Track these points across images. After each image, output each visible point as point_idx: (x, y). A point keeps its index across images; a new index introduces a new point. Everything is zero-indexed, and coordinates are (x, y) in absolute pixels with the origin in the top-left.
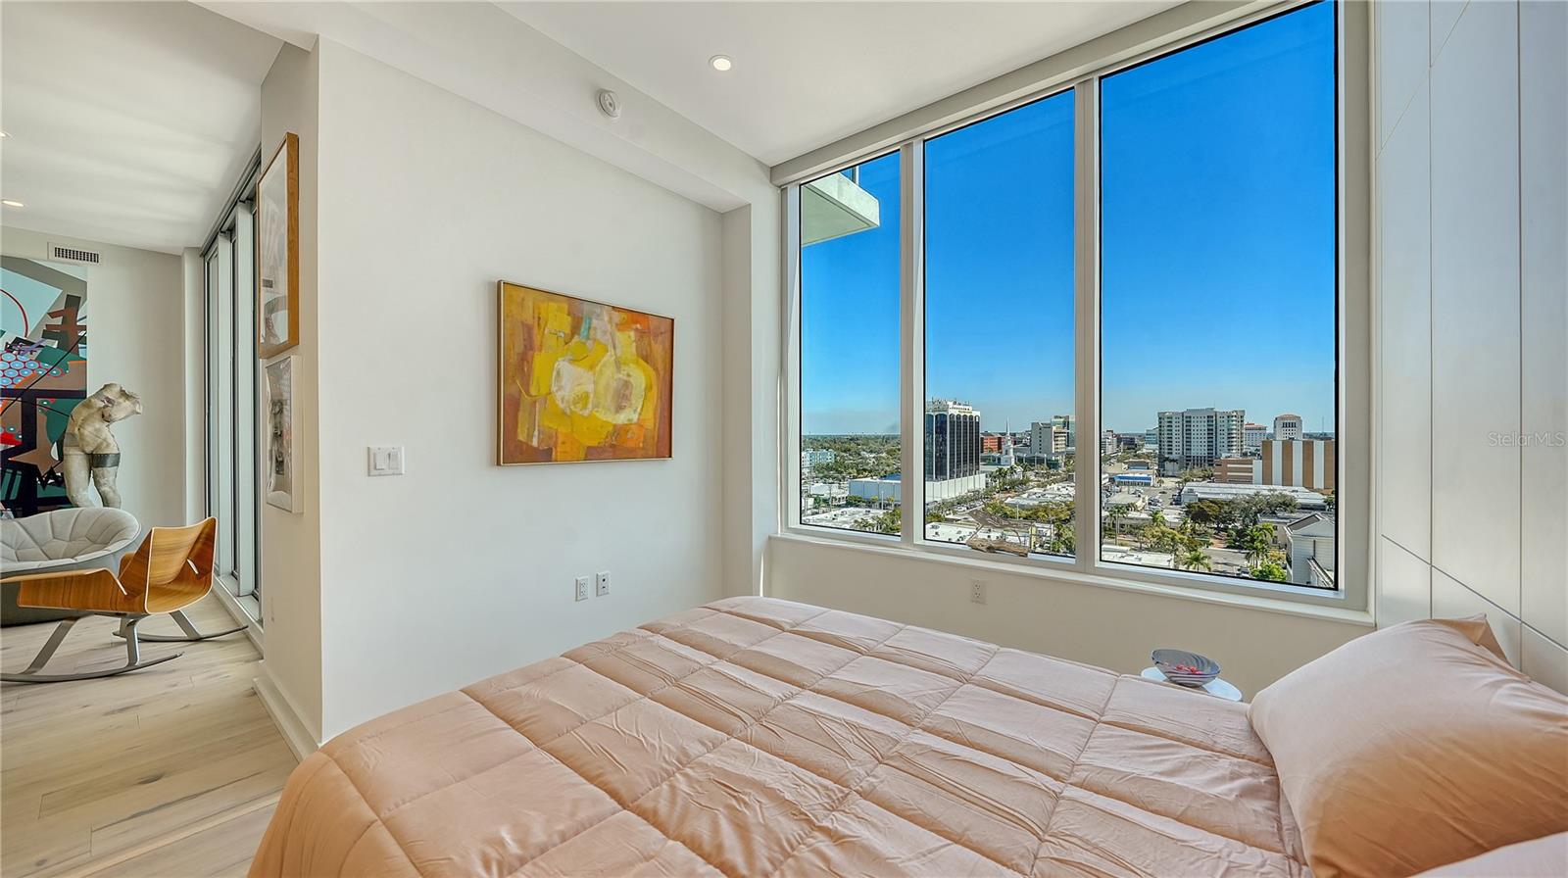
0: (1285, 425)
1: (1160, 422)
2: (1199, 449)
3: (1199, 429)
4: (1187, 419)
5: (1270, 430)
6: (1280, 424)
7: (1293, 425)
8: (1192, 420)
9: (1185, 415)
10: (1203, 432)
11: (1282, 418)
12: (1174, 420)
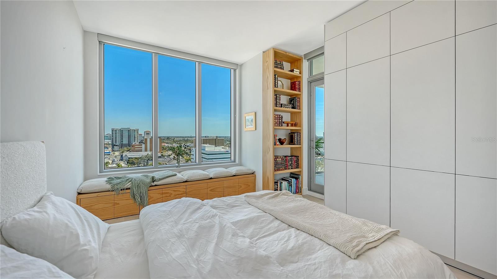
0: (147, 134)
1: (112, 132)
2: (125, 141)
3: (126, 134)
4: (121, 131)
5: (143, 135)
6: (145, 134)
7: (149, 134)
8: (123, 131)
9: (121, 130)
10: (127, 136)
11: (146, 132)
12: (117, 131)
